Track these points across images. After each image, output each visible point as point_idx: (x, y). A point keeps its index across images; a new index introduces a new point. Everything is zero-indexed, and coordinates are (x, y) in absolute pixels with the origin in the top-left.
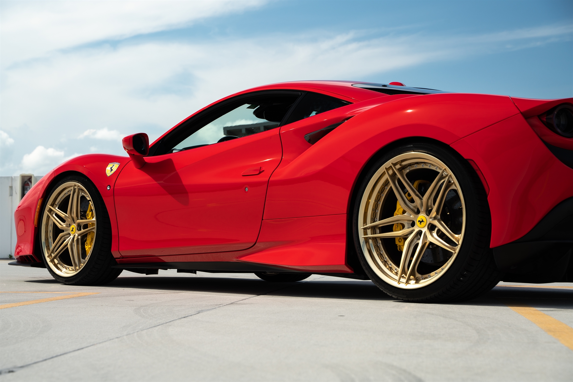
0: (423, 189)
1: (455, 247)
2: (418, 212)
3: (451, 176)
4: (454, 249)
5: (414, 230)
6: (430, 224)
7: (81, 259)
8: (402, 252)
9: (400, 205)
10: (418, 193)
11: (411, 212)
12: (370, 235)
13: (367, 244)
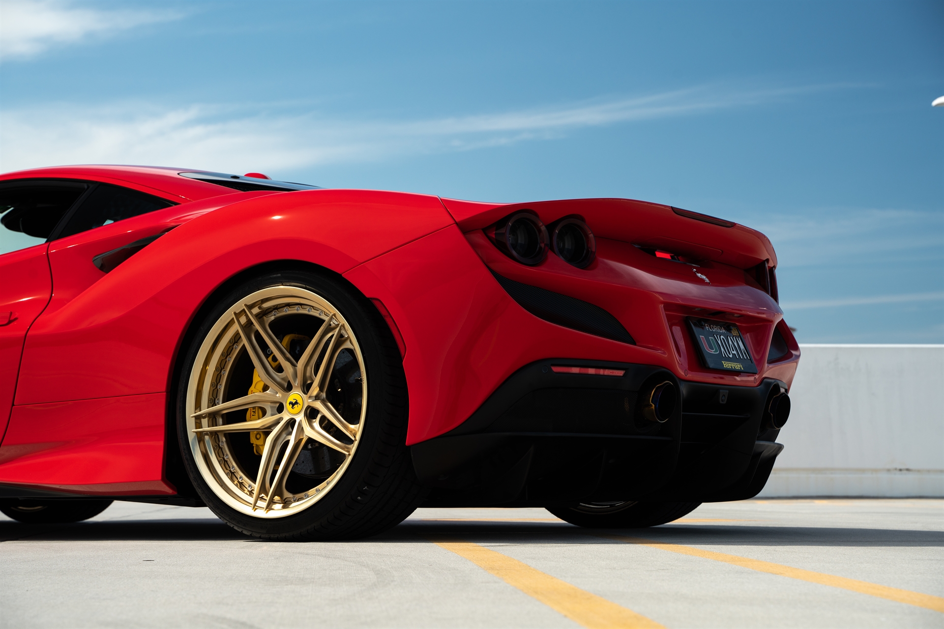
0: (298, 349)
1: (349, 446)
2: (289, 388)
3: (343, 326)
4: (348, 448)
5: (281, 419)
6: (309, 407)
8: (261, 456)
9: (259, 376)
10: (288, 355)
11: (277, 388)
12: (206, 428)
13: (202, 443)
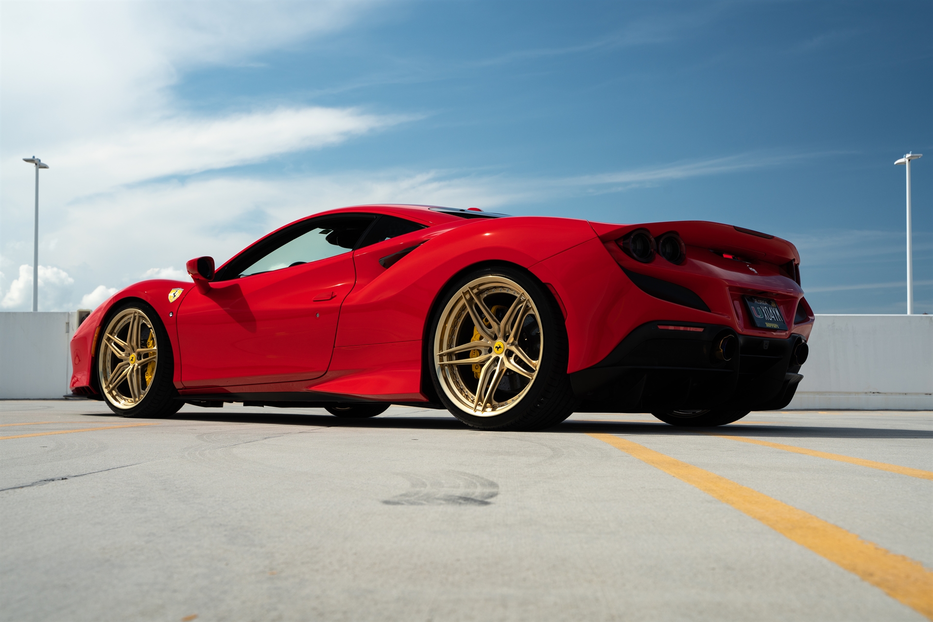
0: (501, 314)
1: (532, 374)
2: (495, 338)
3: (528, 300)
4: (531, 375)
5: (491, 357)
6: (507, 350)
7: (141, 390)
8: (479, 380)
9: (477, 331)
10: (495, 318)
11: (488, 338)
12: (446, 362)
13: (443, 371)
